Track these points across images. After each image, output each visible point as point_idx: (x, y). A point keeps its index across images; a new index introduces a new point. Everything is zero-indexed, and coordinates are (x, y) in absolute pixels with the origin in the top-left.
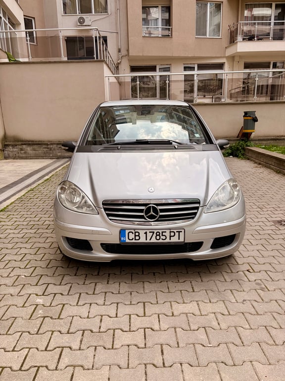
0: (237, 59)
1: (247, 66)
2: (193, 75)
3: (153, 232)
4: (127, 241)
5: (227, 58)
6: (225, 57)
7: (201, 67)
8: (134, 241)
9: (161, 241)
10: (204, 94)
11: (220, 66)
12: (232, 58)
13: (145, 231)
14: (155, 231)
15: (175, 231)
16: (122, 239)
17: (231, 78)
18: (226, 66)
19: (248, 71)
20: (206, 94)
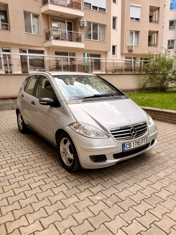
0: (51, 49)
1: (57, 53)
2: (26, 56)
3: (136, 142)
4: (126, 149)
5: (46, 48)
6: (45, 47)
7: (30, 51)
8: (129, 149)
9: (139, 146)
10: (34, 68)
11: (42, 52)
12: (48, 48)
13: (133, 142)
14: (137, 141)
15: (143, 139)
16: (124, 149)
17: (49, 59)
18: (45, 52)
19: (57, 56)
20: (35, 68)
